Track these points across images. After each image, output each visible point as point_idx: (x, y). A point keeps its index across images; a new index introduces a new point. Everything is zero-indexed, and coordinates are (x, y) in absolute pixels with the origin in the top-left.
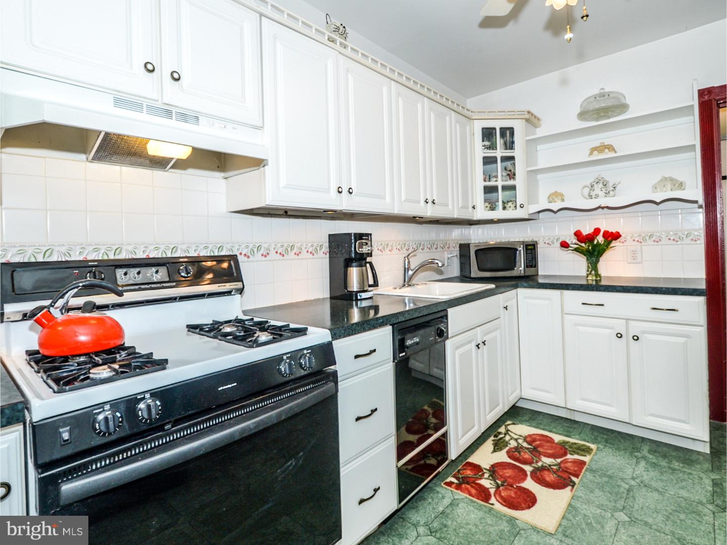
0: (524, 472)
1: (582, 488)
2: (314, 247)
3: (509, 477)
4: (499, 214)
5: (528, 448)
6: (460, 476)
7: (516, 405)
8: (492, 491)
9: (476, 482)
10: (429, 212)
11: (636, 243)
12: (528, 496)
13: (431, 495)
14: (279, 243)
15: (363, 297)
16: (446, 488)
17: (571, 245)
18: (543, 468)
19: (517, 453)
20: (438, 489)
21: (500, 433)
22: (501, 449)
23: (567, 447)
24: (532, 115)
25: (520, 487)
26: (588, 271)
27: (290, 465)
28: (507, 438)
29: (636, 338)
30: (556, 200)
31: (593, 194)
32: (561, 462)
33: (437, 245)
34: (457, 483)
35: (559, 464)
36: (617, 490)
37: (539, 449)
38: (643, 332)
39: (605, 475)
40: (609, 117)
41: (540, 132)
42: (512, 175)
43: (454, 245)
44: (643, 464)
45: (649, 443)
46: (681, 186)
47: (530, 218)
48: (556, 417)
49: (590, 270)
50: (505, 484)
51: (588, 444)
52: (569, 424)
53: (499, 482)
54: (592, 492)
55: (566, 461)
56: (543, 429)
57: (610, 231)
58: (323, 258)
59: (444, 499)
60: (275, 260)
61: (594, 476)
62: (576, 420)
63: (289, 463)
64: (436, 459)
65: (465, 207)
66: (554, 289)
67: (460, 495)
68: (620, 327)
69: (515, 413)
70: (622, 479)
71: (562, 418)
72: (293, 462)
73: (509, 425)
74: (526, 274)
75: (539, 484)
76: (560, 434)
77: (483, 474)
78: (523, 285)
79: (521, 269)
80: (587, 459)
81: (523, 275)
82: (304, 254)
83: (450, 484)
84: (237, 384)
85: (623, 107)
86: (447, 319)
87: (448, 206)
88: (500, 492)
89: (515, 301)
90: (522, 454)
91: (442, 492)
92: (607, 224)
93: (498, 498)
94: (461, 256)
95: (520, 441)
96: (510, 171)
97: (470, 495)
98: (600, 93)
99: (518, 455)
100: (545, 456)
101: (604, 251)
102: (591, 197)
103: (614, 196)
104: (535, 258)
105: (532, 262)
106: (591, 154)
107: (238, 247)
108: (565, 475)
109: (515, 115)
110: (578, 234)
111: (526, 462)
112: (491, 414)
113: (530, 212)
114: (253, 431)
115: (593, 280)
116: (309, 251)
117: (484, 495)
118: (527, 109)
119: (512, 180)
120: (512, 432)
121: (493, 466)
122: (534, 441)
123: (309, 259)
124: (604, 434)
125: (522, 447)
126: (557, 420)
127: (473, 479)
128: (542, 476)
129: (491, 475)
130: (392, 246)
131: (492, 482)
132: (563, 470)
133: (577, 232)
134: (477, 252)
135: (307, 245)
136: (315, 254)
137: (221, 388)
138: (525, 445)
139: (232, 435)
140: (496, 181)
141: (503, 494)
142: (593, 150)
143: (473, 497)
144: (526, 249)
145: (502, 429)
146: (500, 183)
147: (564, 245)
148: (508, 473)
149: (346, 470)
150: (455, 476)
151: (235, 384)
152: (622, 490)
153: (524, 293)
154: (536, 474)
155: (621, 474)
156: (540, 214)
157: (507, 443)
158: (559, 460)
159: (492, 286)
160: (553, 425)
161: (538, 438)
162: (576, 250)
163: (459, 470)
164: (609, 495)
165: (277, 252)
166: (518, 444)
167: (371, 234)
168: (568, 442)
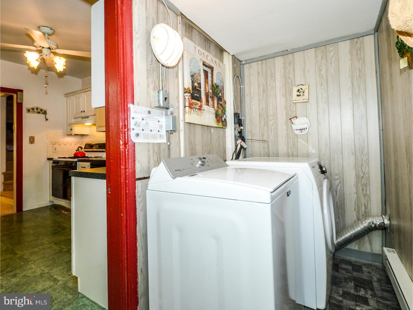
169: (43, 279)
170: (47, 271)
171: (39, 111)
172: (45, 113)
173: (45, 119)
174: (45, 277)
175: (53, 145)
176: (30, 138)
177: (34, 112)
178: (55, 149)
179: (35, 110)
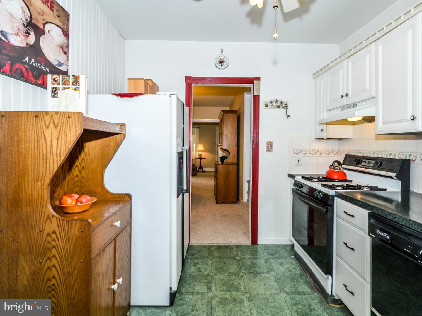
171: (279, 104)
172: (286, 107)
173: (286, 115)
175: (296, 155)
176: (267, 144)
177: (273, 107)
178: (299, 161)
179: (274, 104)
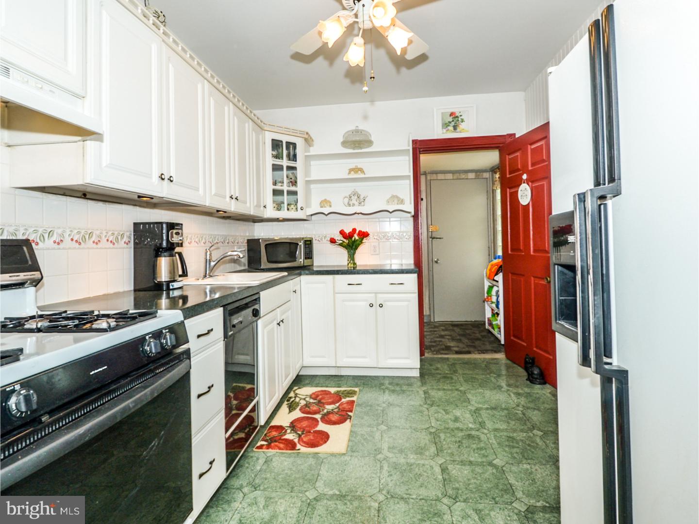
0: (316, 420)
1: (356, 418)
2: (115, 235)
3: (306, 427)
4: (284, 214)
5: (314, 403)
6: (268, 438)
7: (300, 374)
8: (296, 441)
9: (282, 438)
10: (233, 207)
11: (375, 240)
12: (323, 435)
13: (246, 461)
14: (75, 229)
15: (175, 287)
16: (258, 452)
17: (337, 241)
18: (328, 413)
19: (307, 408)
20: (251, 454)
21: (291, 398)
22: (295, 409)
23: (340, 394)
24: (309, 136)
25: (316, 431)
26: (348, 260)
27: (153, 446)
28: (297, 400)
29: (381, 306)
30: (326, 205)
31: (351, 203)
32: (339, 405)
33: (229, 240)
34: (266, 445)
35: (338, 407)
36: (376, 413)
37: (322, 401)
38: (385, 301)
39: (368, 406)
40: (361, 148)
41: (313, 151)
42: (294, 183)
43: (242, 241)
44: (387, 392)
45: (387, 379)
46: (402, 202)
47: (307, 219)
48: (328, 377)
49: (350, 260)
50: (305, 432)
51: (353, 389)
52: (337, 379)
53: (300, 433)
54: (362, 418)
55: (342, 404)
56: (322, 387)
57: (363, 231)
58: (124, 248)
59: (258, 460)
60: (70, 248)
61: (362, 408)
62: (342, 374)
63: (153, 444)
64: (243, 432)
65: (258, 206)
66: (328, 274)
67: (271, 452)
68: (371, 298)
69: (299, 381)
70: (378, 405)
71: (332, 376)
72: (155, 443)
73: (296, 390)
74: (305, 265)
75: (328, 424)
76: (333, 387)
77: (286, 431)
78: (305, 273)
79: (301, 260)
80: (354, 398)
81: (303, 265)
82: (104, 243)
83: (261, 447)
84: (108, 367)
85: (369, 143)
86: (259, 301)
87: (246, 203)
88: (302, 439)
89: (299, 286)
90: (311, 408)
91: (256, 455)
92: (361, 225)
93: (302, 444)
94: (248, 251)
95: (308, 399)
96: (291, 179)
97: (280, 449)
98: (356, 129)
99: (308, 409)
100: (327, 404)
101: (359, 245)
102: (349, 205)
103: (364, 205)
104: (311, 251)
105: (309, 255)
106: (349, 173)
107: (70, 233)
108: (344, 413)
109: (297, 133)
110: (342, 232)
111: (315, 413)
112: (287, 380)
113: (308, 214)
114: (133, 410)
115: (351, 267)
116: (110, 240)
117: (291, 445)
118: (307, 130)
119: (294, 186)
120: (299, 394)
121: (292, 423)
122: (318, 396)
123: (110, 248)
124: (362, 380)
125: (310, 403)
126: (329, 378)
127: (279, 437)
128: (329, 418)
129: (292, 430)
130: (191, 239)
131: (294, 434)
132: (342, 410)
133: (341, 231)
134: (266, 246)
135: (107, 233)
136: (116, 243)
137: (93, 372)
138: (312, 401)
139: (114, 416)
140: (281, 186)
141: (305, 440)
142: (351, 170)
143: (283, 449)
144: (305, 244)
145: (292, 394)
146: (285, 188)
147: (333, 241)
148: (305, 424)
149: (196, 440)
150: (263, 440)
151: (106, 367)
152: (379, 411)
153: (305, 280)
154: (324, 418)
155: (377, 402)
156: (313, 217)
157: (298, 403)
158: (337, 405)
159: (286, 274)
160: (327, 382)
161: (320, 393)
162: (341, 245)
163: (265, 435)
164: (373, 417)
165: (72, 240)
166: (307, 401)
167: (182, 224)
168: (340, 391)
169: (434, 399)
170: (426, 406)
174: (431, 401)
